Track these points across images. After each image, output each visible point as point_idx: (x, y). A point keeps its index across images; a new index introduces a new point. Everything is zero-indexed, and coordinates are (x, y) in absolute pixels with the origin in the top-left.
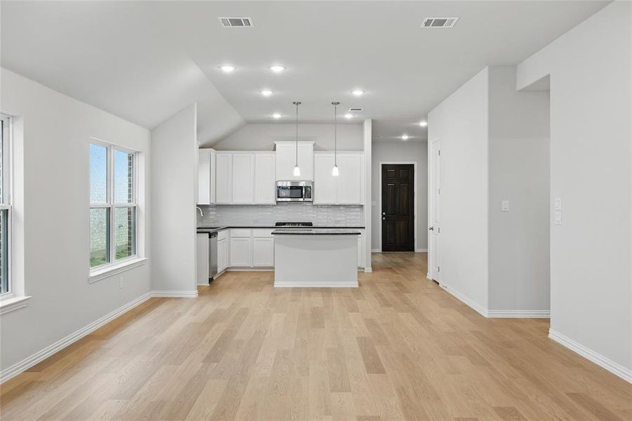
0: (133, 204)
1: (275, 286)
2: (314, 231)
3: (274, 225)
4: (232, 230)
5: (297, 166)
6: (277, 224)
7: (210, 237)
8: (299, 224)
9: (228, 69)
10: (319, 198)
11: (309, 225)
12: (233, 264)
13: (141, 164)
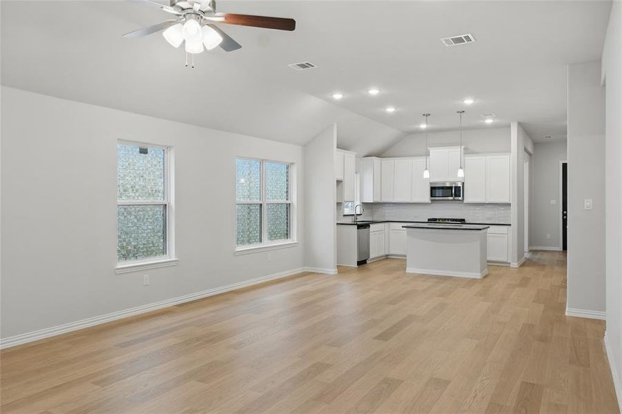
0: (289, 202)
1: (407, 271)
2: (465, 226)
3: (427, 221)
4: (391, 224)
5: (426, 169)
6: (429, 220)
7: (358, 228)
8: (448, 220)
9: (338, 96)
10: (469, 197)
11: (462, 221)
12: (392, 252)
13: (294, 172)
